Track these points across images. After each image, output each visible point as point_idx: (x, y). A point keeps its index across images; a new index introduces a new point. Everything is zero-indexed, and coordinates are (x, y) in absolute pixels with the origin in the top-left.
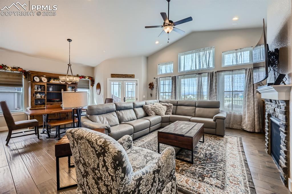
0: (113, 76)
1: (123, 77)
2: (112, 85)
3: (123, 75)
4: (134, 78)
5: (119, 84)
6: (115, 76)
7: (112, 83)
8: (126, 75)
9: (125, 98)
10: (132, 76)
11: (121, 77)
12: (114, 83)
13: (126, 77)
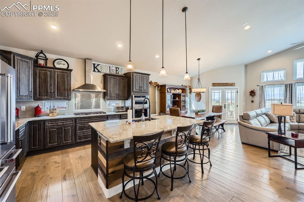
0: (214, 85)
1: (224, 86)
2: (213, 93)
3: (224, 84)
4: (235, 86)
5: (219, 92)
6: (216, 85)
7: (213, 91)
8: (227, 83)
9: (225, 105)
10: (232, 85)
11: (221, 86)
12: (215, 91)
13: (226, 86)
